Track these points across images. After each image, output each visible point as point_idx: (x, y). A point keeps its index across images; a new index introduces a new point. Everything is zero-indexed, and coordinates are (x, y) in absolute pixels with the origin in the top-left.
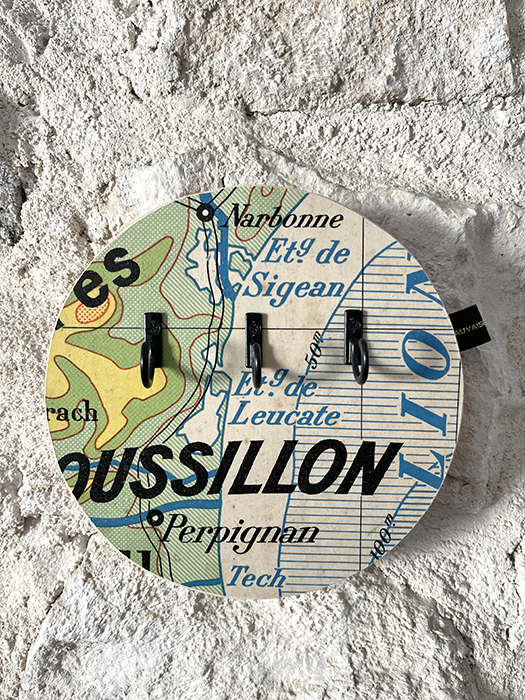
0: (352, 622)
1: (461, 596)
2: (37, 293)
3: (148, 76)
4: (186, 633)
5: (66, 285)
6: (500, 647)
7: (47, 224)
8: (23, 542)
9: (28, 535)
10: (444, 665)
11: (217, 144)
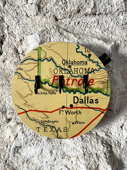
0: (84, 142)
1: (109, 136)
2: (7, 67)
3: (31, 11)
4: (46, 144)
5: (14, 65)
6: (119, 148)
7: (8, 50)
8: (8, 124)
9: (9, 123)
10: (105, 152)
11: (48, 28)
